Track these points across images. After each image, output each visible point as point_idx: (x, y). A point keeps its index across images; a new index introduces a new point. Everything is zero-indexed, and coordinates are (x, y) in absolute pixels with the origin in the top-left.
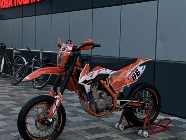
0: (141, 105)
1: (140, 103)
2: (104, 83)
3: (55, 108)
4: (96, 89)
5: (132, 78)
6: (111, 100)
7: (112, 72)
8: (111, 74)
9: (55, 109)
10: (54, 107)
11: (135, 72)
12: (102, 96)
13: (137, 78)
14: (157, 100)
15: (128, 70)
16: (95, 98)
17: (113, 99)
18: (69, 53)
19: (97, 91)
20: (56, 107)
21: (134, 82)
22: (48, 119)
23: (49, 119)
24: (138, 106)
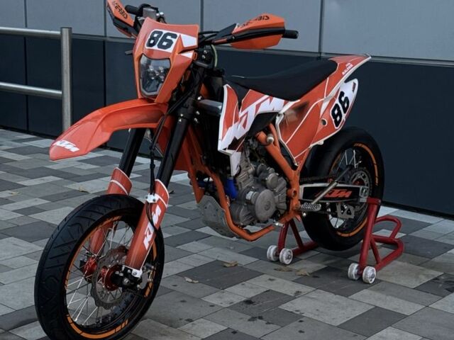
0: (350, 192)
1: (348, 189)
2: (270, 141)
3: (150, 234)
4: (247, 161)
5: (333, 120)
6: (286, 189)
7: (285, 104)
8: (282, 112)
9: (151, 236)
10: (146, 232)
11: (337, 102)
12: (265, 181)
13: (344, 116)
14: (377, 175)
15: (323, 97)
16: (244, 187)
17: (289, 186)
18: (190, 55)
19: (247, 167)
20: (152, 231)
21: (338, 129)
22: (131, 270)
23: (134, 270)
24: (344, 198)
